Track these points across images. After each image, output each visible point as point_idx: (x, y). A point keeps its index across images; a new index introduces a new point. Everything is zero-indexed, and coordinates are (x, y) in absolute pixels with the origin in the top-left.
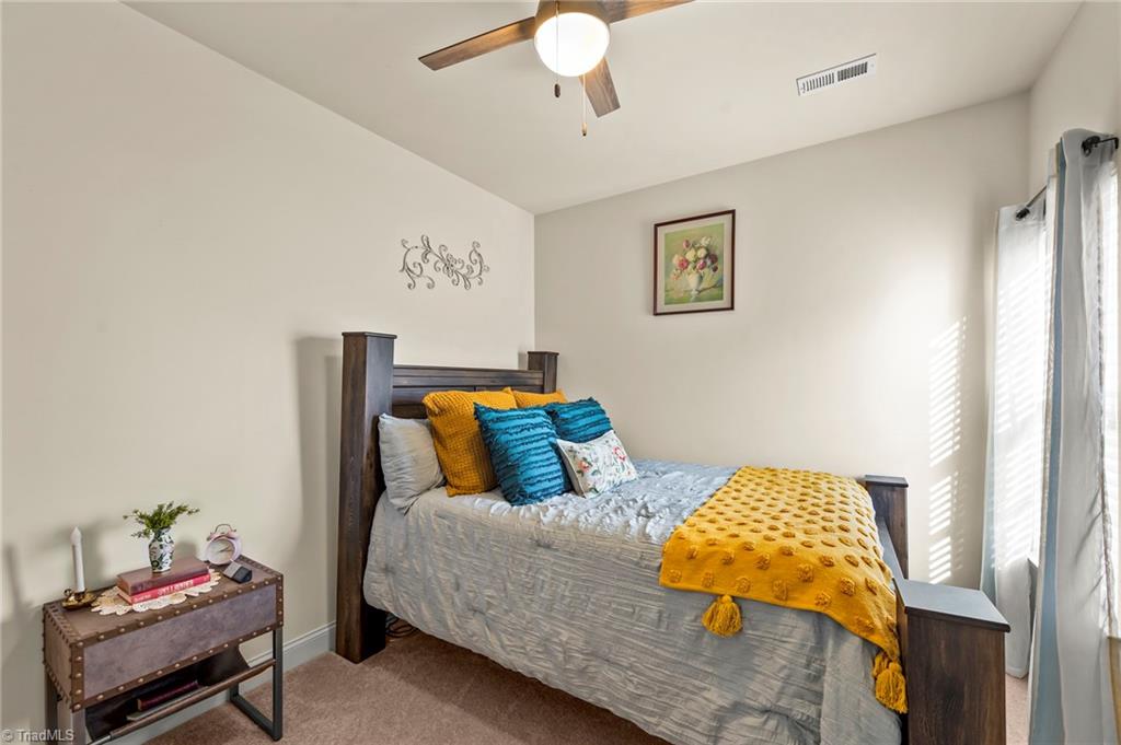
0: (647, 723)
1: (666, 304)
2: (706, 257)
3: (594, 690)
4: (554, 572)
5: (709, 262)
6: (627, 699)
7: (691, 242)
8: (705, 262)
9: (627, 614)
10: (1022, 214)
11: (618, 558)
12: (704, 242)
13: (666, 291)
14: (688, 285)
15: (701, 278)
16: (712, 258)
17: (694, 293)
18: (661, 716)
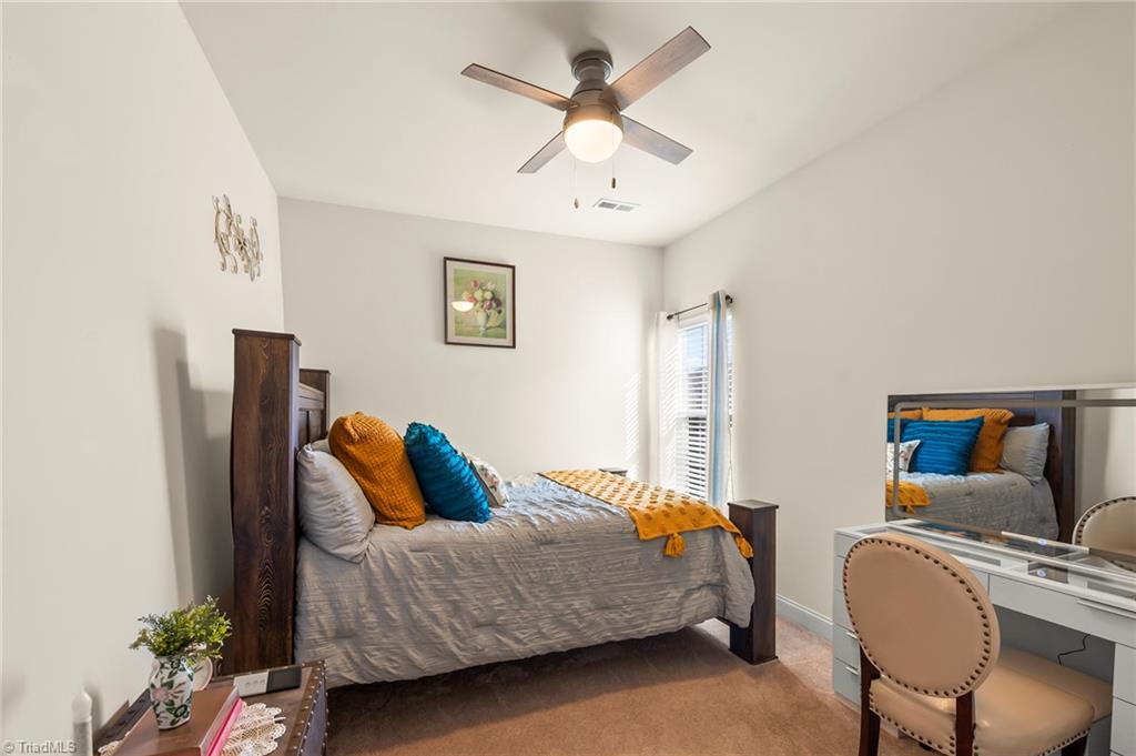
0: (640, 632)
1: (456, 334)
2: (491, 300)
3: (600, 633)
4: (560, 560)
5: (494, 305)
6: (625, 624)
7: (478, 283)
8: (491, 304)
9: (618, 569)
10: (670, 317)
11: (607, 533)
12: (490, 286)
13: (457, 322)
14: (476, 321)
15: (488, 317)
16: (496, 301)
17: (482, 329)
18: (647, 623)
